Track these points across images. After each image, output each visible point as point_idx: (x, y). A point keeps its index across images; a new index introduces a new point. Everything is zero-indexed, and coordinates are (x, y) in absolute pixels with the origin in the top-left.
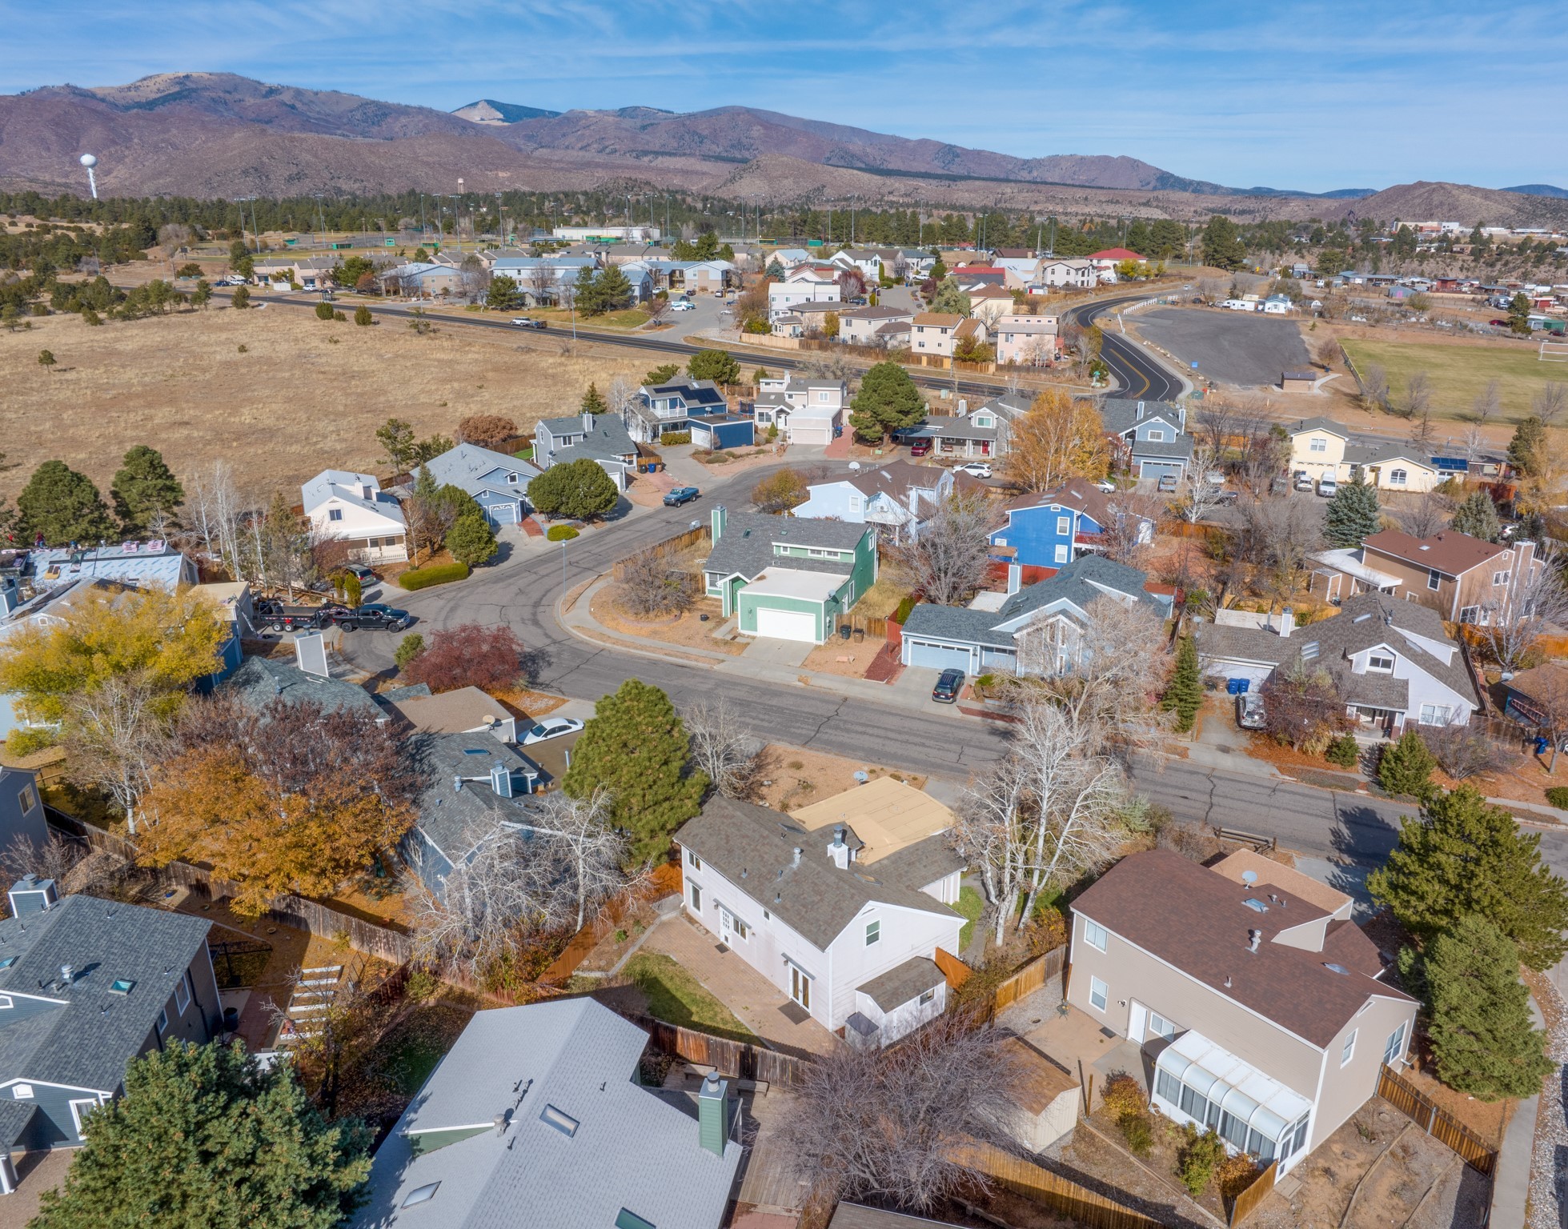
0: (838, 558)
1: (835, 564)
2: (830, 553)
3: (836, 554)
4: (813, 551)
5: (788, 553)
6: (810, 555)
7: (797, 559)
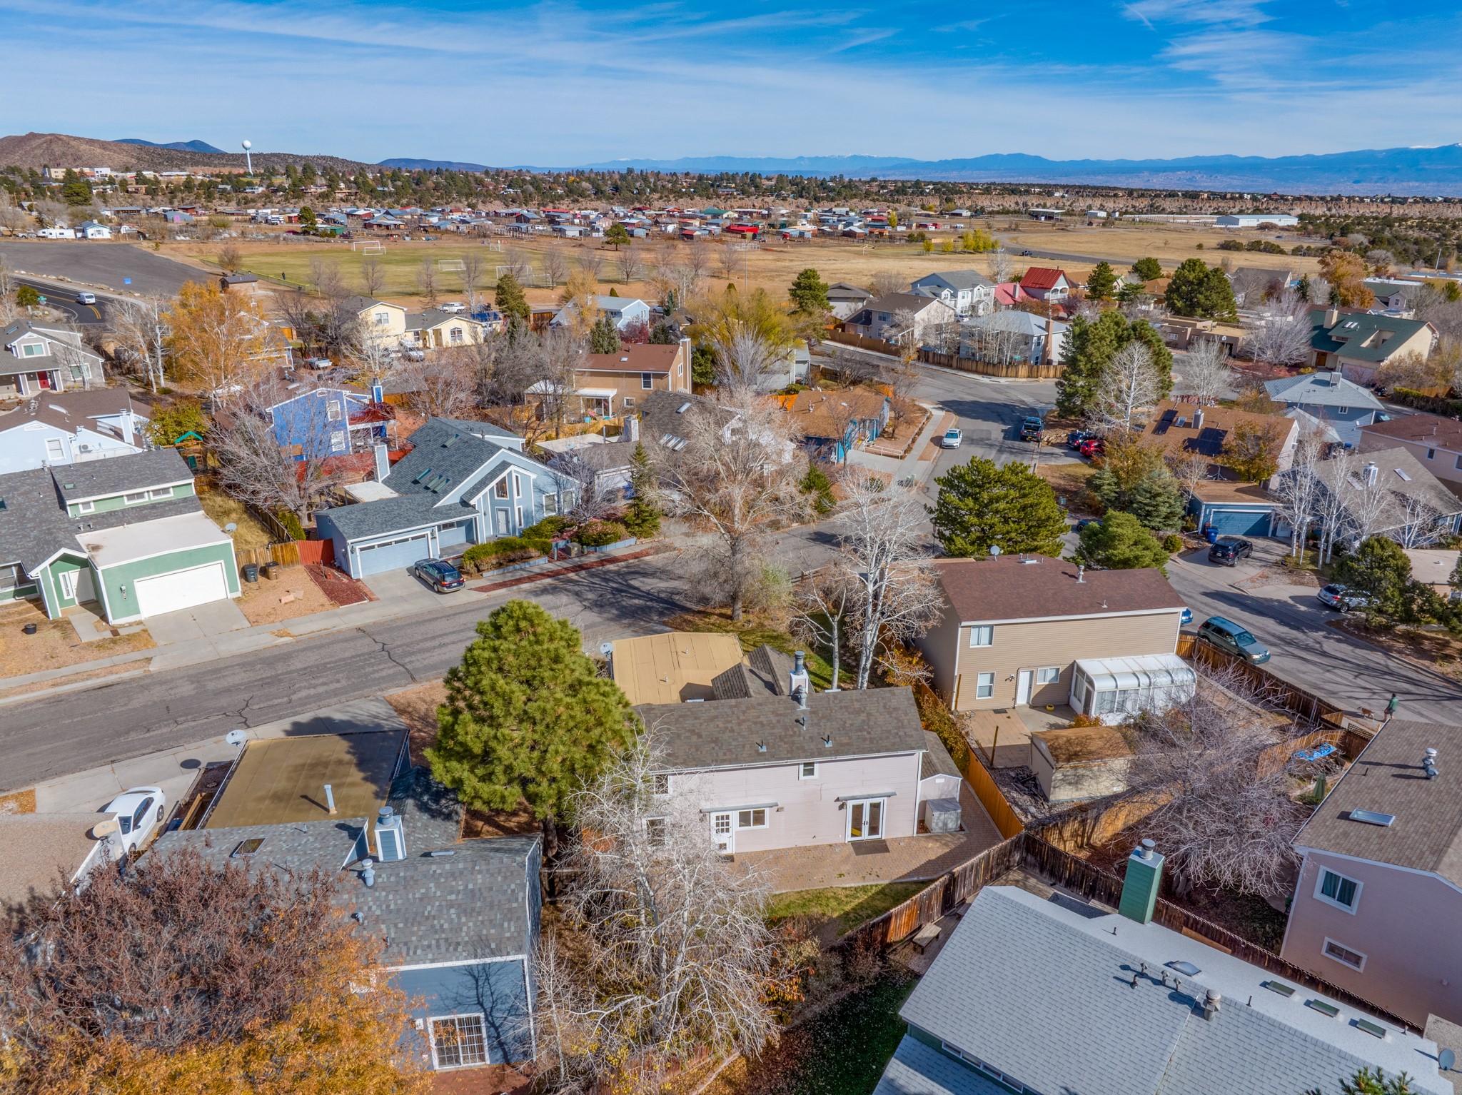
0: (171, 495)
1: (170, 503)
2: (156, 492)
3: (166, 491)
4: (130, 497)
5: (92, 510)
6: (128, 503)
7: (111, 514)
